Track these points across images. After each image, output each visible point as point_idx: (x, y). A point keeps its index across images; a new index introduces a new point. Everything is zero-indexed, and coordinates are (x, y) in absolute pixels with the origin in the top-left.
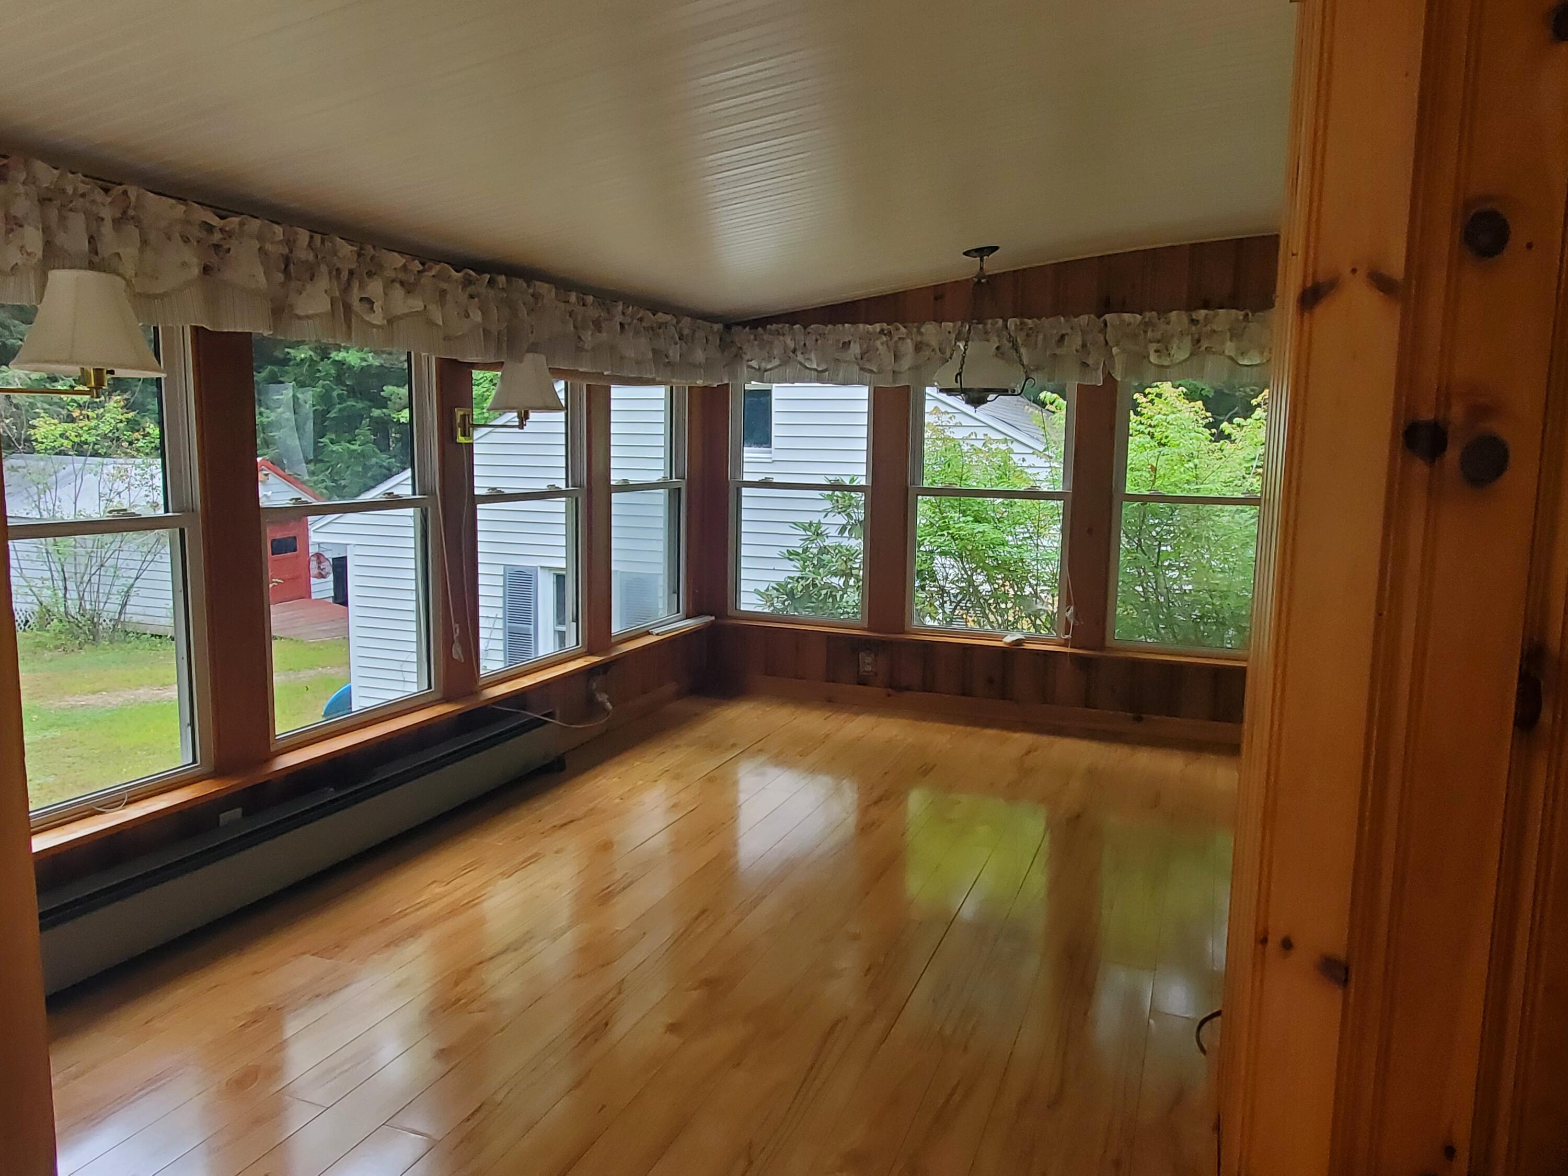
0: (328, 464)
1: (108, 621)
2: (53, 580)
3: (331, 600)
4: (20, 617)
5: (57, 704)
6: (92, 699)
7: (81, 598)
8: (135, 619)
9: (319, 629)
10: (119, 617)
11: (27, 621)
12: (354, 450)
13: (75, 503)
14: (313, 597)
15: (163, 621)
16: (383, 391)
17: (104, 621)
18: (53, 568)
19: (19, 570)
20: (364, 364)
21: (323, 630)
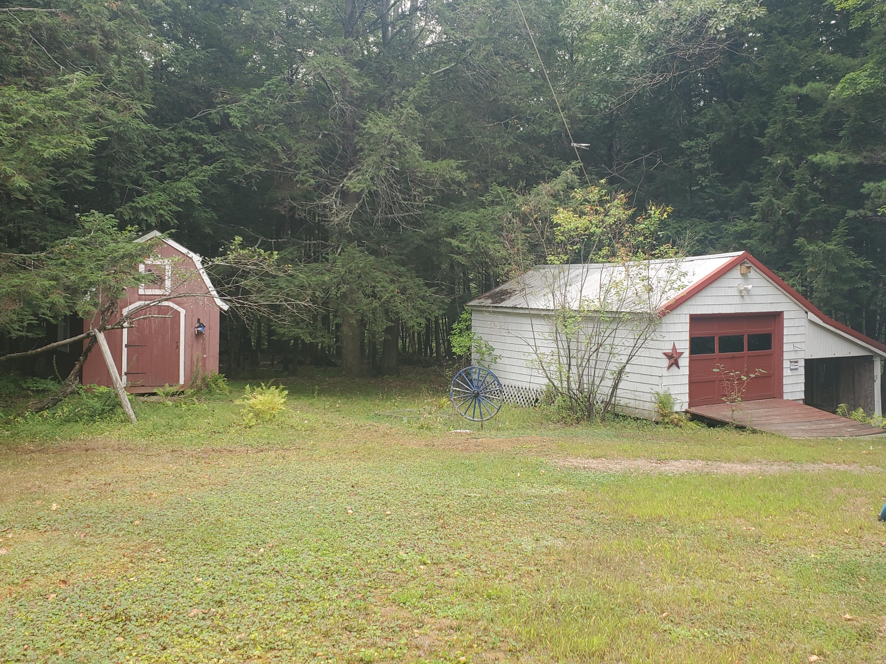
0: (798, 270)
1: (599, 402)
2: (559, 356)
3: (801, 402)
4: (532, 396)
5: (562, 463)
6: (593, 463)
7: (581, 376)
8: (622, 402)
9: (798, 427)
10: (610, 400)
11: (537, 400)
12: (829, 251)
13: (581, 292)
14: (786, 397)
15: (647, 406)
16: (863, 187)
17: (597, 402)
18: (560, 346)
19: (534, 348)
20: (843, 162)
21: (803, 430)
